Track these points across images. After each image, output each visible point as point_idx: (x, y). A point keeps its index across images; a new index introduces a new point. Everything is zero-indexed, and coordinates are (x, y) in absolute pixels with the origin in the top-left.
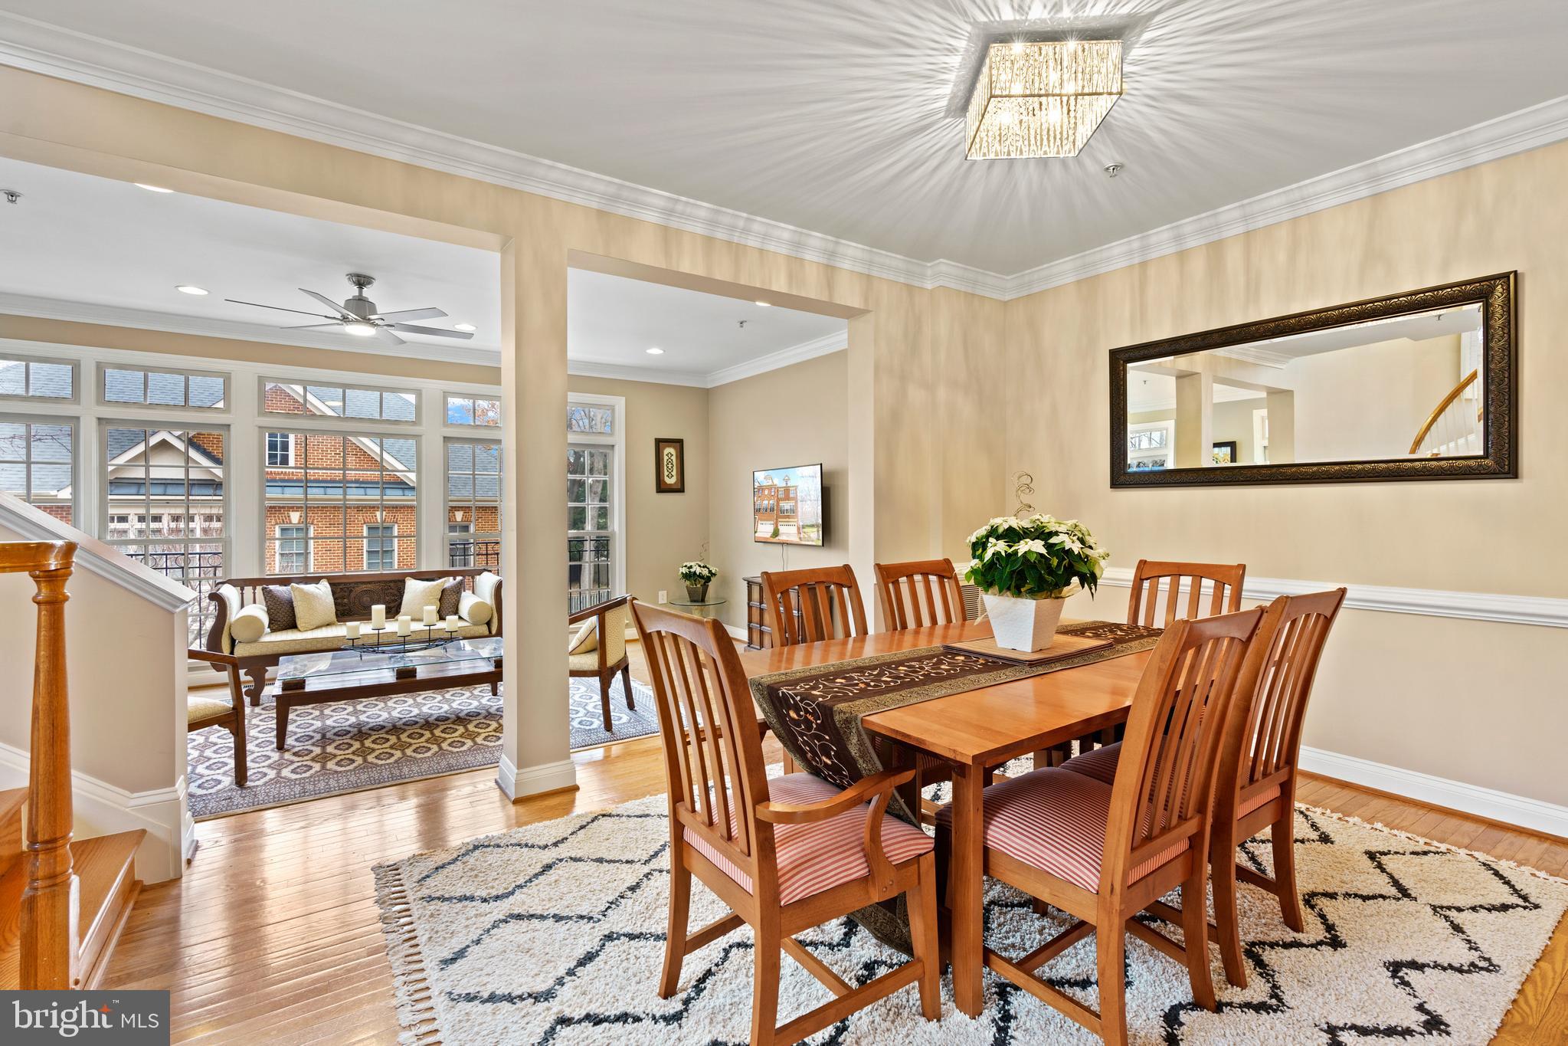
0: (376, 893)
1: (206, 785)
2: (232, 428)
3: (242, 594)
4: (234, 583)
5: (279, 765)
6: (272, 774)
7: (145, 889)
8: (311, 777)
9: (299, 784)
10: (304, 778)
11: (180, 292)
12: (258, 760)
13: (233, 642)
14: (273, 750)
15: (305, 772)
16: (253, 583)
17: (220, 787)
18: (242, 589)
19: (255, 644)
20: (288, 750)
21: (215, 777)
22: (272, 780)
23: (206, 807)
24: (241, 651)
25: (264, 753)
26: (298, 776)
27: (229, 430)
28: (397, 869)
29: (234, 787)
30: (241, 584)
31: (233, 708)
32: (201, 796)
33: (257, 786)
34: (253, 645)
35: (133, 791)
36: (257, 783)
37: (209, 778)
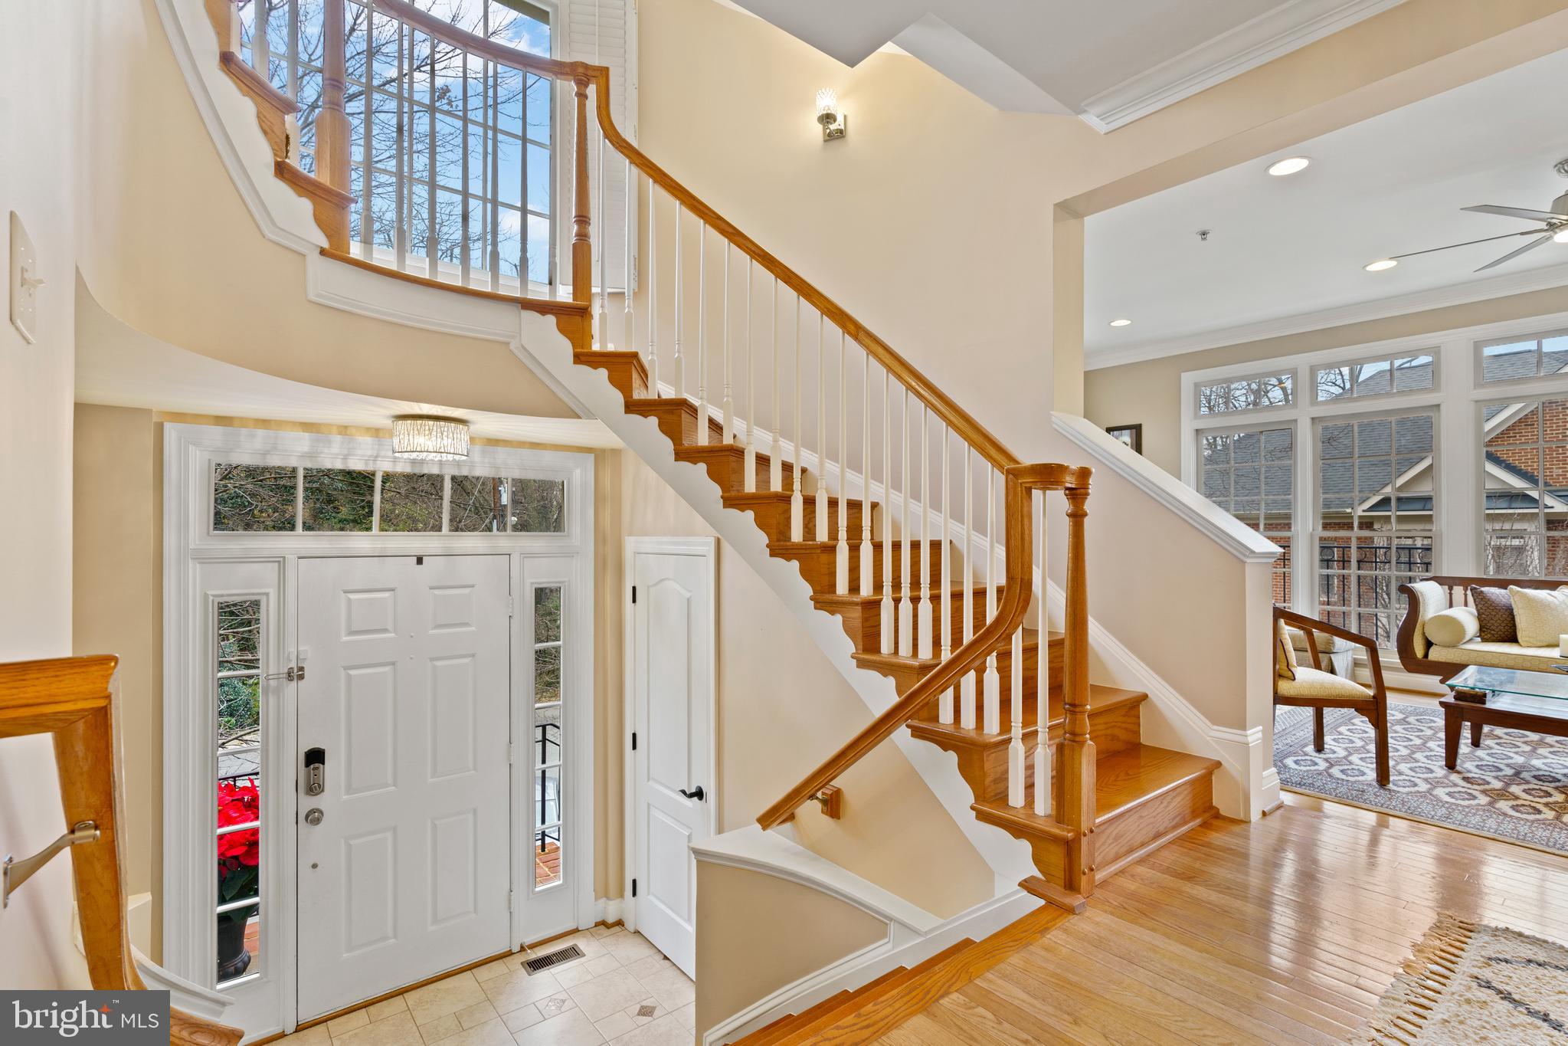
0: (1422, 938)
1: (1349, 772)
2: (1442, 407)
3: (1451, 594)
4: (1440, 580)
5: (1438, 782)
6: (1423, 787)
7: (1217, 816)
8: (1468, 807)
9: (1447, 808)
10: (1457, 805)
11: (1370, 272)
12: (1417, 769)
13: (1429, 644)
14: (1441, 767)
15: (1464, 799)
16: (1465, 582)
17: (1361, 778)
18: (1451, 589)
19: (1454, 650)
20: (1459, 772)
21: (1362, 769)
22: (1419, 792)
23: (1335, 789)
24: (1435, 655)
25: (1428, 766)
26: (1453, 801)
27: (1439, 410)
28: (1471, 931)
29: (1375, 783)
30: (1448, 582)
31: (1374, 697)
32: (1338, 779)
33: (1399, 792)
34: (1450, 650)
35: (1214, 723)
36: (1401, 789)
37: (1357, 767)
